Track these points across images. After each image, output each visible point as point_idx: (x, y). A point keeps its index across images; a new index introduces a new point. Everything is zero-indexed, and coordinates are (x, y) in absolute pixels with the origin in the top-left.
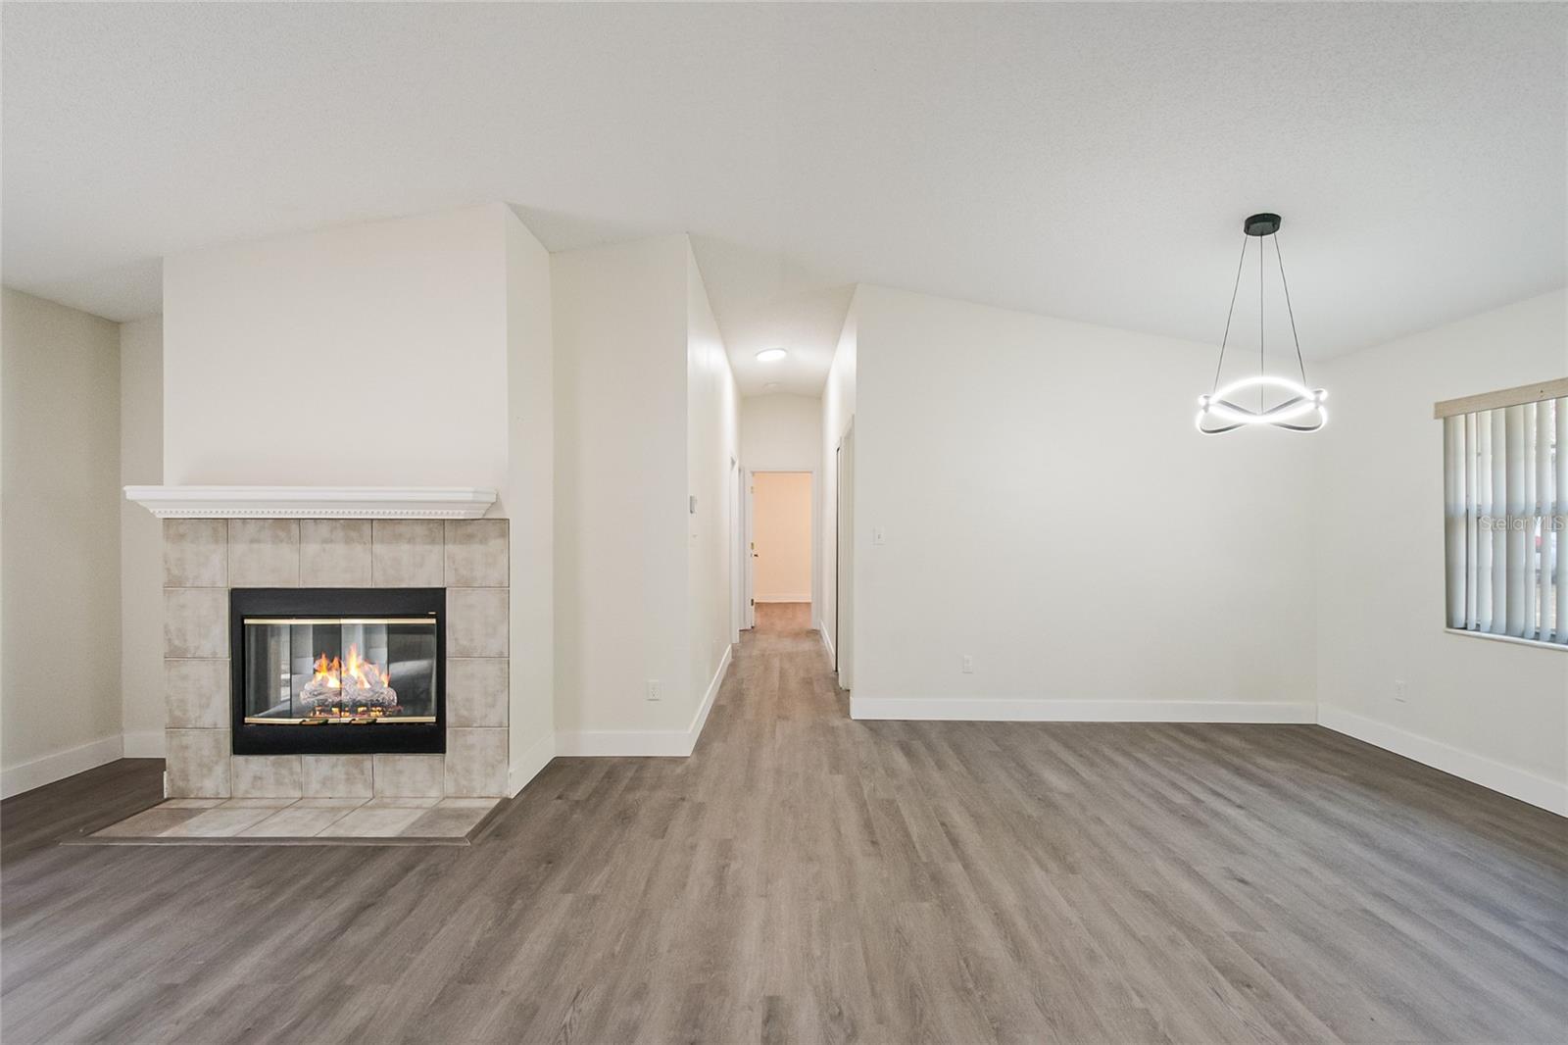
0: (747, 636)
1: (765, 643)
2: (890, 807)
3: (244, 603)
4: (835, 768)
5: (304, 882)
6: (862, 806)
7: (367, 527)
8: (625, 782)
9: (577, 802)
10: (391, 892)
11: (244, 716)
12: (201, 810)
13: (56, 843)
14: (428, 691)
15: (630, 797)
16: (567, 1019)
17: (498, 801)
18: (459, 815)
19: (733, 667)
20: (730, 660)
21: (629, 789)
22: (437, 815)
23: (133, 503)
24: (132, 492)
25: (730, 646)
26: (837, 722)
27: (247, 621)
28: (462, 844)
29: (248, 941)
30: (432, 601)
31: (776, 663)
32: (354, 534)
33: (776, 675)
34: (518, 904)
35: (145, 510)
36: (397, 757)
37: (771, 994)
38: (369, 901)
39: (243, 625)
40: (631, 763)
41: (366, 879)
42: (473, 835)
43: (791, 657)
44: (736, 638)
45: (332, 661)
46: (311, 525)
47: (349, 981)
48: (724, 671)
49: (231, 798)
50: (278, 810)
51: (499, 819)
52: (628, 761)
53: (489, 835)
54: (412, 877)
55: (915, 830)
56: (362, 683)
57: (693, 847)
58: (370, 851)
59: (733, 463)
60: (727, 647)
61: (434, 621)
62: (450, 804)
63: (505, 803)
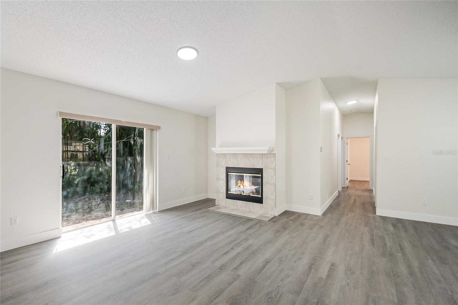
0: (345, 189)
1: (350, 191)
2: (382, 238)
3: (228, 170)
4: (366, 226)
5: (240, 222)
6: (372, 235)
7: (248, 155)
8: (302, 218)
9: (291, 220)
10: (254, 227)
11: (228, 191)
12: (221, 208)
13: (202, 209)
14: (259, 191)
15: (304, 221)
16: (287, 253)
17: (273, 216)
18: (266, 217)
19: (338, 197)
20: (337, 194)
21: (304, 219)
22: (262, 216)
23: (212, 151)
24: (213, 149)
25: (337, 191)
26: (371, 215)
27: (228, 173)
28: (266, 222)
29: (232, 228)
30: (260, 171)
31: (353, 198)
33: (352, 201)
34: (278, 234)
35: (214, 152)
36: (254, 203)
37: (334, 262)
38: (251, 227)
39: (228, 174)
40: (305, 214)
41: (250, 224)
42: (269, 221)
43: (359, 196)
44: (340, 189)
46: (239, 154)
47: (249, 238)
48: (335, 198)
49: (226, 207)
50: (234, 210)
51: (274, 219)
52: (304, 214)
53: (272, 222)
54: (257, 225)
55: (388, 244)
57: (319, 234)
58: (250, 220)
59: (339, 136)
60: (336, 191)
61: (261, 175)
62: (263, 215)
63: (275, 217)
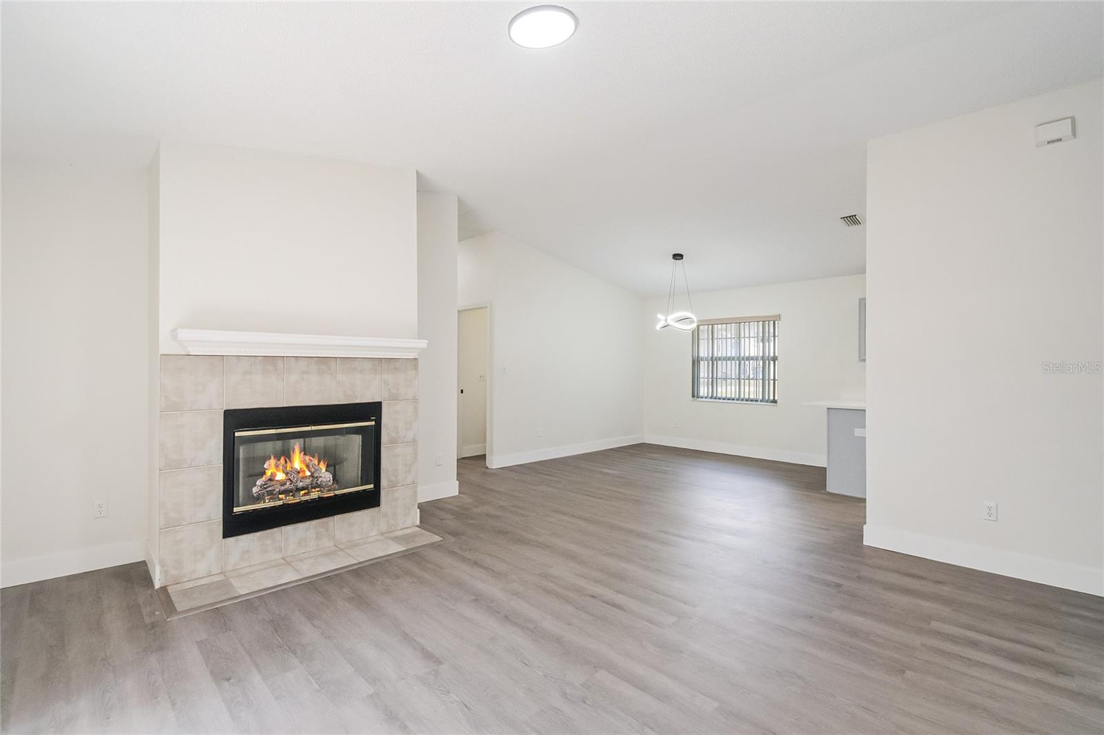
7: (333, 363)
11: (232, 507)
18: (414, 536)
27: (236, 435)
32: (323, 367)
36: (350, 514)
39: (233, 438)
45: (279, 460)
49: (223, 573)
56: (304, 471)
61: (373, 423)
